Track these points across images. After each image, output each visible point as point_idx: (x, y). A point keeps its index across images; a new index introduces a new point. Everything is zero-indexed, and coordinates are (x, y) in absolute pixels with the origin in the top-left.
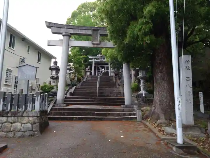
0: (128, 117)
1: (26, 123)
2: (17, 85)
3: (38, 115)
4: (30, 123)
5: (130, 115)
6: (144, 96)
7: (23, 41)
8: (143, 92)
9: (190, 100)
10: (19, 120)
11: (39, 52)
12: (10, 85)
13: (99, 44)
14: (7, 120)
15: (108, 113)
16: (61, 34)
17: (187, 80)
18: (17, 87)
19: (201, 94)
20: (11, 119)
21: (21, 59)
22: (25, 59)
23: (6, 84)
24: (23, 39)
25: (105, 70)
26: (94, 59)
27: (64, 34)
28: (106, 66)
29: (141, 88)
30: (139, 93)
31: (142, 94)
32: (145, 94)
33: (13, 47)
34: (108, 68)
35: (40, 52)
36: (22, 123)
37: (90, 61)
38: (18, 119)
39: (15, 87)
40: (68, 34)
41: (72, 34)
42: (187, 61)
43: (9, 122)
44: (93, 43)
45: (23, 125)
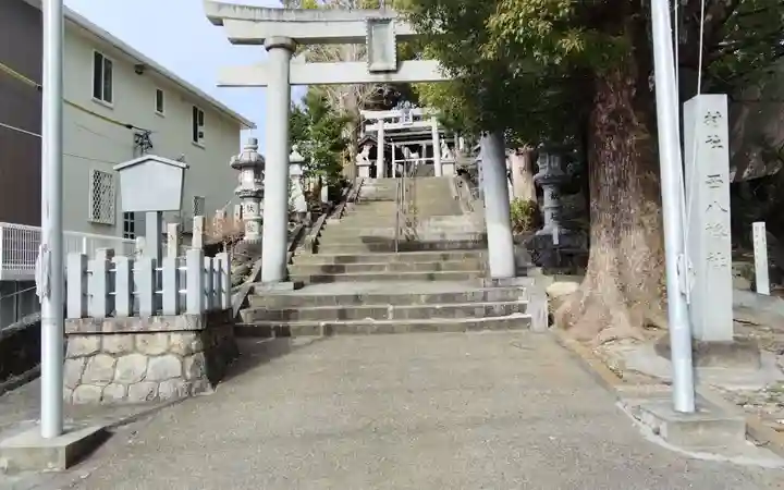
0: (502, 318)
1: (163, 354)
2: (132, 224)
3: (200, 328)
4: (173, 353)
5: (509, 310)
6: (556, 242)
7: (140, 73)
8: (551, 228)
9: (719, 256)
10: (139, 344)
11: (195, 110)
12: (110, 225)
13: (395, 71)
14: (101, 344)
15: (434, 308)
16: (259, 42)
17: (713, 184)
18: (132, 230)
19: (759, 230)
20: (112, 343)
21: (137, 135)
22: (150, 136)
23: (96, 221)
24: (137, 66)
25: (420, 156)
26: (381, 122)
27: (270, 42)
28: (424, 143)
29: (547, 215)
30: (538, 233)
31: (549, 237)
32: (560, 237)
33: (108, 98)
34: (430, 148)
35: (199, 109)
36: (150, 356)
37: (369, 128)
38: (134, 340)
39: (126, 229)
40: (283, 41)
41: (296, 41)
42: (711, 117)
43: (108, 353)
44: (372, 68)
45: (153, 361)
